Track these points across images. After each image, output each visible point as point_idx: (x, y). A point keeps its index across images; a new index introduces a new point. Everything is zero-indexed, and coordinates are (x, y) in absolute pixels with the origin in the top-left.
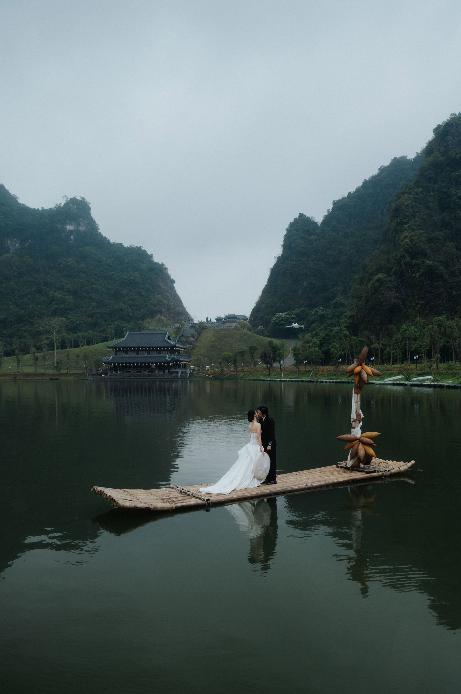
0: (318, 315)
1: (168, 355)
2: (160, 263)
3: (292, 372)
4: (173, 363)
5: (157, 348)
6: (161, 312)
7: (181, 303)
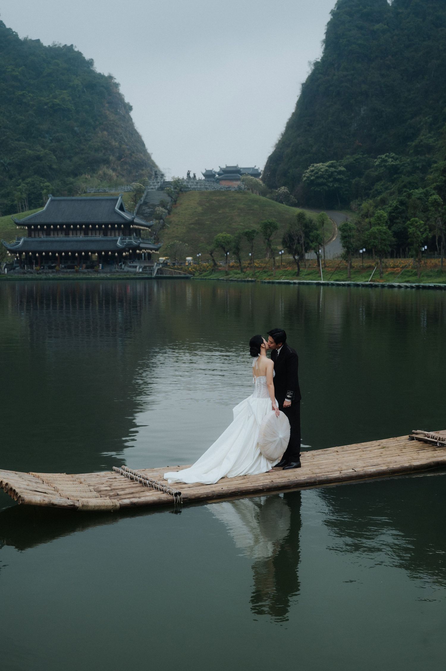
0: (385, 166)
1: (119, 238)
2: (106, 75)
3: (338, 269)
4: (129, 251)
5: (100, 225)
6: (106, 162)
7: (143, 145)
